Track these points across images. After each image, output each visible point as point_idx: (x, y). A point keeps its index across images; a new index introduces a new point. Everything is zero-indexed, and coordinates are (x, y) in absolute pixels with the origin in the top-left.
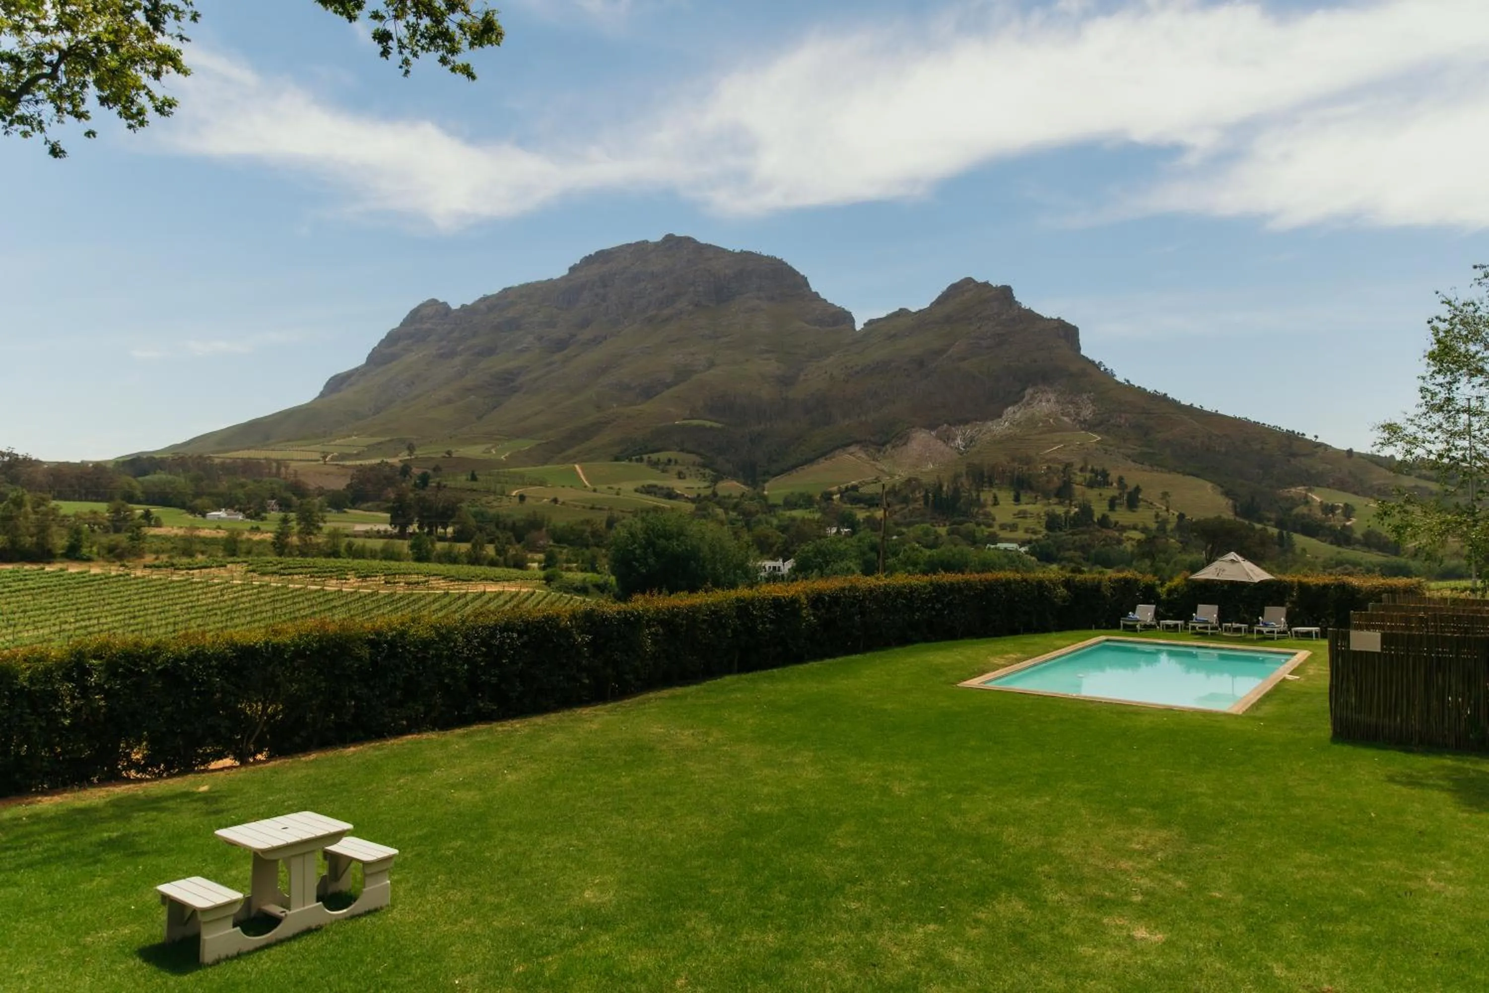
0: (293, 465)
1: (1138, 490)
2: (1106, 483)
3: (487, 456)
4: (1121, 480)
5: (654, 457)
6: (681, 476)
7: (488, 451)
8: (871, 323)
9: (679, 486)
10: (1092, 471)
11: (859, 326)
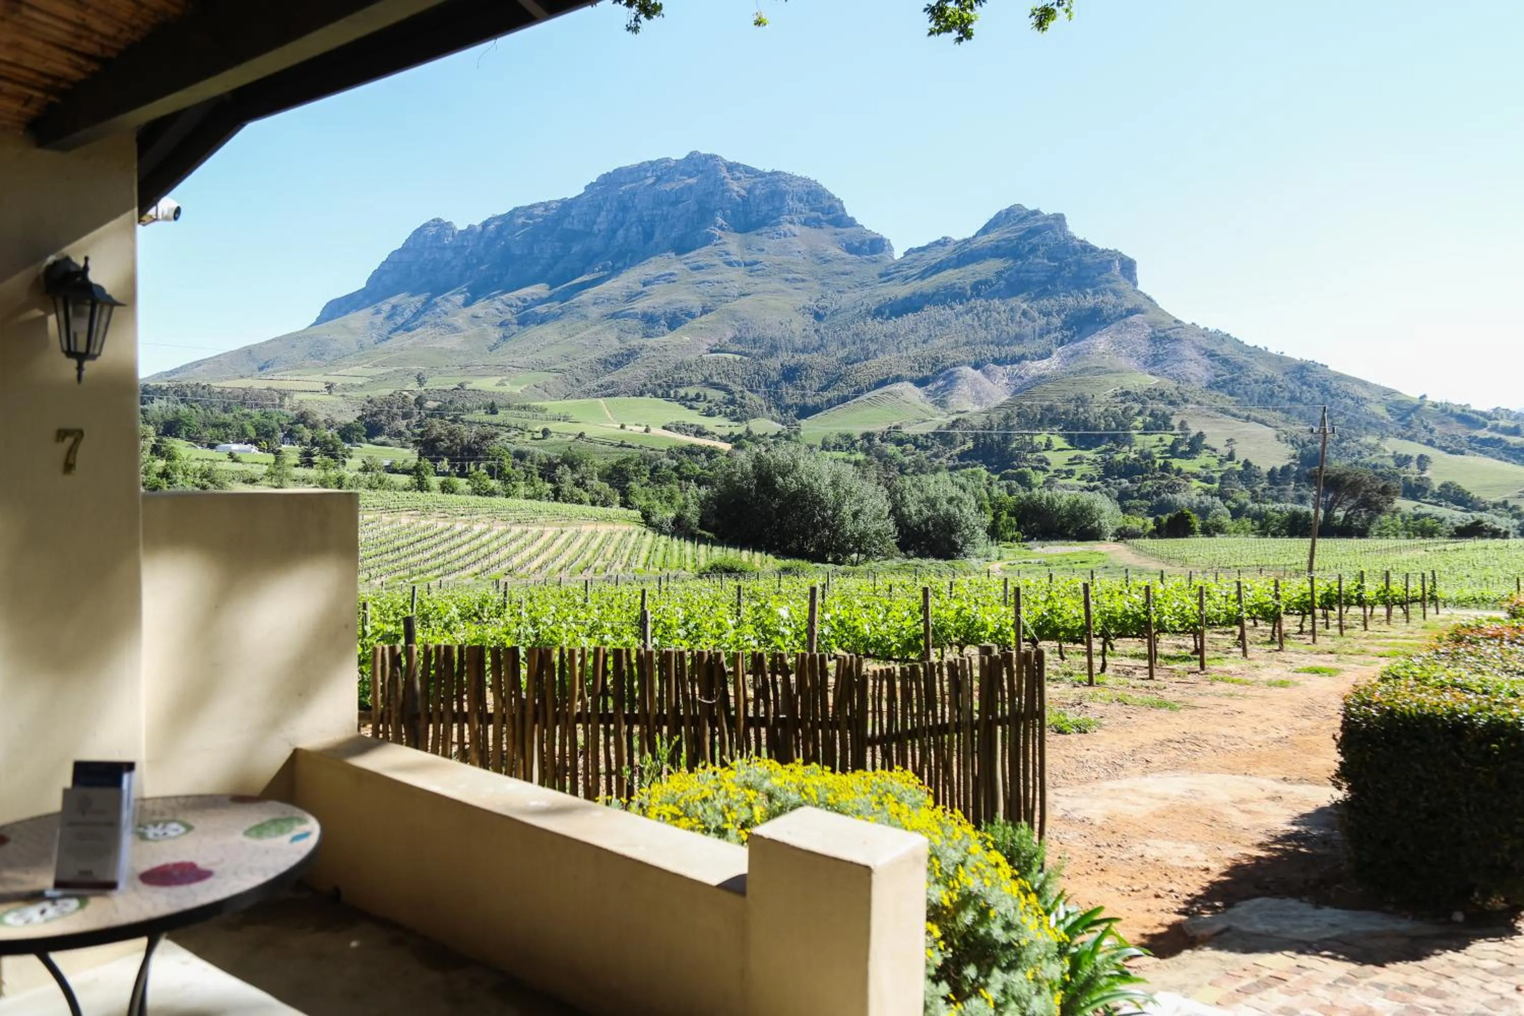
0: (298, 397)
1: (1201, 436)
2: (1168, 426)
3: (501, 389)
4: (1183, 424)
5: (682, 392)
6: (709, 414)
7: (501, 384)
8: (910, 251)
9: (709, 424)
10: (1152, 415)
11: (898, 254)
